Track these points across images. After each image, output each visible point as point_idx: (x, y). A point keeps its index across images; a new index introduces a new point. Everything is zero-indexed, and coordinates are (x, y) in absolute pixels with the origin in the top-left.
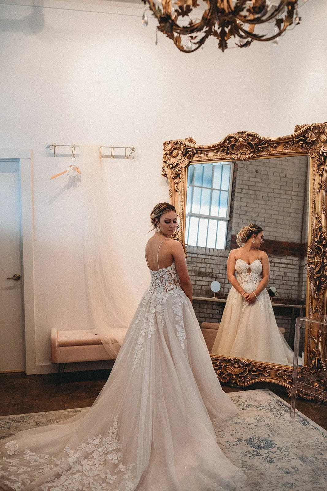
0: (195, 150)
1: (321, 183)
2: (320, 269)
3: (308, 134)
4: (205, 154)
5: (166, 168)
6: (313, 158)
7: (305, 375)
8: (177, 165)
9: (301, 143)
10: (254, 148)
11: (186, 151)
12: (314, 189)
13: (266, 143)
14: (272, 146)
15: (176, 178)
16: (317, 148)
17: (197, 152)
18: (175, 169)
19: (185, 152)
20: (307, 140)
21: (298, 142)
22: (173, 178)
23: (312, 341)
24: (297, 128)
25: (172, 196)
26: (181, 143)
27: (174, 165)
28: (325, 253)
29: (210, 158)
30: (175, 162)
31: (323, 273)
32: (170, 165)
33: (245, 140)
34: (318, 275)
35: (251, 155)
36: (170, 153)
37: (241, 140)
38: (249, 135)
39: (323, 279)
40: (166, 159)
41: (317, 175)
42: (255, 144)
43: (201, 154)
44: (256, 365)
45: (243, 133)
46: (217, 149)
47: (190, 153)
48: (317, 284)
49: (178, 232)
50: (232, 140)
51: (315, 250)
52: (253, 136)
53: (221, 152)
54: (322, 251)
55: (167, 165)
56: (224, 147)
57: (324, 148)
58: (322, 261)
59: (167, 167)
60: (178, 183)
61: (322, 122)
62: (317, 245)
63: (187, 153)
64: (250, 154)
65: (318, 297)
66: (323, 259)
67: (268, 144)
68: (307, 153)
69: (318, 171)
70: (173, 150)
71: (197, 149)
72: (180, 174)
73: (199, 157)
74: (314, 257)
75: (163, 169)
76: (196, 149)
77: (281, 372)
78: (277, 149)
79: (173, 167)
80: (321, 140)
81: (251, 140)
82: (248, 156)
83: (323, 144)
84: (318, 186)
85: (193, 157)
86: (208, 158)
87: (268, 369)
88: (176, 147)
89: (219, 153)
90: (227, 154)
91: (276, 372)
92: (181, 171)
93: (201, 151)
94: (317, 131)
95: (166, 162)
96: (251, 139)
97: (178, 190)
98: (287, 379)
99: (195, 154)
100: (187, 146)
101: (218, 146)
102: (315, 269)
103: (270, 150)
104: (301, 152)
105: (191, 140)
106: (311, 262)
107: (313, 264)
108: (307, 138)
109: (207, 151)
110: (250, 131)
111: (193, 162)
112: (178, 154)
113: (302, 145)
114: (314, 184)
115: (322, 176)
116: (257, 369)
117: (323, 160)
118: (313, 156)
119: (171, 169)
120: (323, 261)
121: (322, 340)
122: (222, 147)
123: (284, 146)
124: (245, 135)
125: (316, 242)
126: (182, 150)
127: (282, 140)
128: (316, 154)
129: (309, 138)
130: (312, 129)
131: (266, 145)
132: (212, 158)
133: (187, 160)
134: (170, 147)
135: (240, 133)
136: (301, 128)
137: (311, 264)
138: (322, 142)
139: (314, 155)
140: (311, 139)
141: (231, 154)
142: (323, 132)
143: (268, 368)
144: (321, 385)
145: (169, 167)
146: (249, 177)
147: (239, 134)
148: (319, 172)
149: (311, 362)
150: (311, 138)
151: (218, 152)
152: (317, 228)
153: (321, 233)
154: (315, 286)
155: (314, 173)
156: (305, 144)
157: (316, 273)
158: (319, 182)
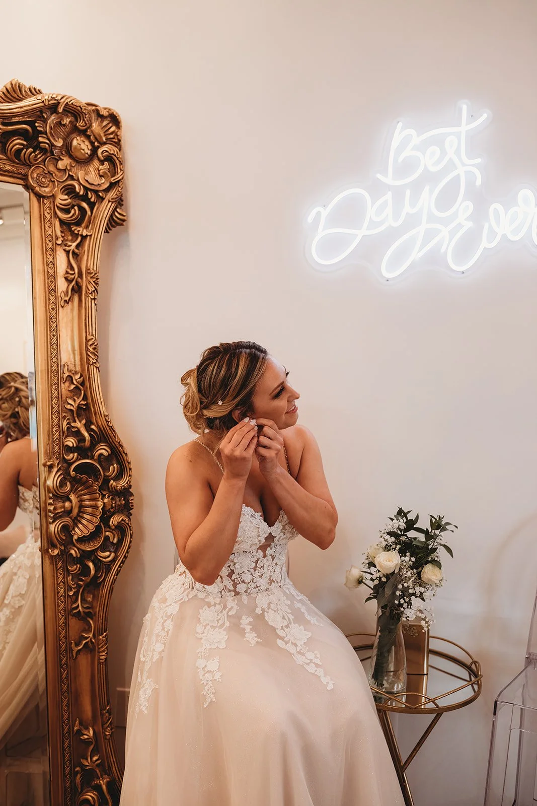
2: (97, 528)
3: (45, 121)
6: (44, 197)
9: (18, 141)
12: (53, 291)
16: (56, 171)
20: (41, 139)
21: (7, 135)
28: (109, 481)
31: (108, 539)
34: (89, 547)
39: (109, 557)
41: (61, 252)
51: (73, 473)
54: (101, 474)
57: (85, 176)
58: (100, 503)
62: (78, 459)
65: (86, 608)
66: (104, 497)
68: (25, 178)
69: (64, 241)
74: (68, 496)
80: (73, 152)
84: (62, 285)
94: (68, 120)
102: (76, 529)
104: (8, 171)
106: (59, 510)
107: (67, 515)
108: (41, 132)
113: (19, 151)
114: (51, 277)
115: (77, 255)
120: (104, 504)
128: (55, 188)
129: (46, 133)
130: (61, 110)
136: (25, 93)
137: (63, 516)
139: (47, 190)
140: (51, 140)
142: (86, 130)
148: (69, 245)
150: (52, 136)
152: (69, 407)
153: (84, 421)
154: (72, 580)
155: (50, 245)
156: (31, 150)
157: (81, 540)
158: (67, 273)
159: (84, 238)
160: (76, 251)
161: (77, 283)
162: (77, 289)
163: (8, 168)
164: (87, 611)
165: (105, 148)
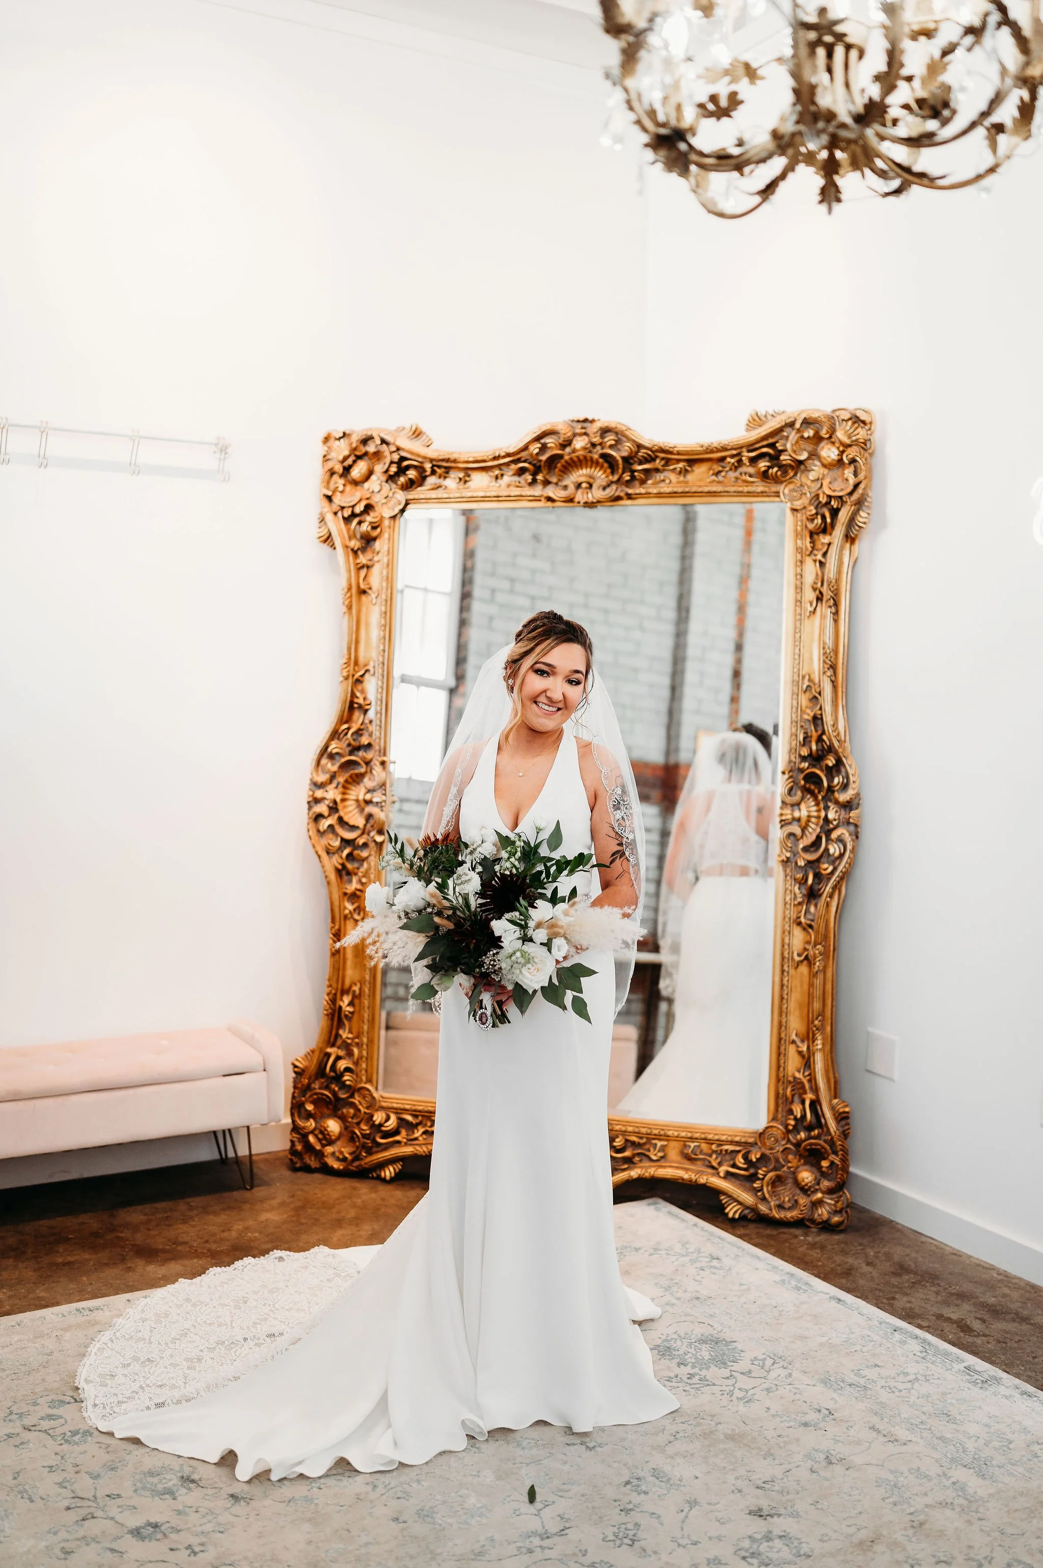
0: (428, 466)
1: (822, 584)
2: (819, 838)
3: (787, 438)
4: (460, 479)
5: (329, 517)
6: (796, 510)
7: (771, 1149)
8: (369, 508)
9: (763, 463)
10: (620, 471)
11: (399, 467)
12: (799, 602)
13: (657, 457)
14: (675, 469)
15: (364, 549)
16: (809, 483)
17: (433, 472)
18: (360, 523)
19: (394, 469)
20: (781, 458)
21: (753, 461)
22: (352, 550)
23: (792, 1049)
24: (756, 420)
25: (350, 607)
26: (383, 441)
27: (358, 510)
28: (833, 792)
29: (475, 494)
30: (360, 500)
31: (827, 850)
32: (343, 508)
33: (594, 445)
34: (812, 857)
35: (611, 491)
36: (344, 468)
37: (579, 443)
38: (605, 431)
39: (826, 869)
40: (332, 486)
41: (809, 562)
42: (623, 458)
43: (445, 478)
44: (623, 1129)
45: (586, 420)
46: (499, 466)
47: (412, 474)
48: (810, 881)
49: (371, 722)
50: (550, 441)
51: (802, 782)
52: (617, 433)
53: (514, 475)
54: (825, 784)
55: (335, 507)
56: (525, 461)
57: (830, 483)
58: (823, 814)
59: (336, 513)
60: (368, 567)
61: (828, 409)
62: (808, 768)
63: (402, 471)
64: (604, 488)
65: (811, 920)
66: (827, 808)
67: (663, 463)
68: (777, 495)
69: (811, 552)
70: (354, 462)
71: (435, 463)
72: (375, 539)
73: (440, 487)
74: (798, 804)
75: (322, 520)
76: (431, 460)
77: (699, 1146)
78: (689, 477)
79: (354, 515)
80: (825, 462)
81: (611, 447)
82: (597, 494)
83: (826, 471)
84: (810, 595)
85: (421, 485)
86: (469, 494)
87: (660, 1140)
88: (366, 454)
89: (507, 479)
90: (534, 482)
91: (685, 1146)
92: (379, 530)
93: (448, 470)
94: (811, 433)
95: (329, 498)
96: (613, 442)
97: (370, 589)
98: (720, 1164)
99: (426, 477)
100: (403, 450)
101: (504, 457)
102: (802, 837)
103: (668, 481)
104: (758, 491)
105: (417, 434)
106: (789, 817)
107: (795, 823)
108: (782, 451)
109: (467, 471)
110: (605, 418)
111: (417, 500)
112: (370, 473)
113: (765, 472)
114: (799, 589)
115: (822, 564)
116: (627, 1141)
117: (828, 520)
118: (798, 504)
119: (347, 520)
120: (826, 816)
121: (823, 1044)
122: (518, 461)
123: (710, 469)
124: (593, 429)
125: (804, 759)
126: (388, 461)
127: (707, 453)
128: (805, 501)
129: (786, 450)
130: (797, 425)
131: (658, 463)
132: (482, 494)
133: (401, 496)
134: (342, 449)
135: (578, 421)
136: (763, 419)
137: (790, 823)
138: (824, 466)
140: (794, 456)
141: (546, 483)
142: (830, 437)
143: (659, 1137)
144: (819, 1177)
145: (340, 514)
146: (515, 555)
147: (575, 424)
148: (815, 555)
149: (791, 1112)
150: (795, 452)
151: (502, 475)
152: (806, 717)
153: (820, 732)
154: (799, 889)
155: (799, 556)
156: (775, 469)
157: (806, 849)
158: (815, 583)
159: (829, 544)
160: (823, 560)
161: (821, 593)
162: (819, 599)
163: (760, 489)
164: (809, 922)
165: (849, 451)
